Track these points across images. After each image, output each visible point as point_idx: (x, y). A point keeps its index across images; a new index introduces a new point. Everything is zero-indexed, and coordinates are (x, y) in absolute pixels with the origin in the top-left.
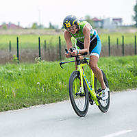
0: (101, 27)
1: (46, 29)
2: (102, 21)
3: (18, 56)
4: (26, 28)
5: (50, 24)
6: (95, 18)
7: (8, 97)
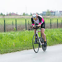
0: (54, 15)
1: (29, 15)
2: (55, 12)
3: (16, 28)
4: (20, 15)
5: (31, 13)
6: (52, 11)
7: (11, 47)
